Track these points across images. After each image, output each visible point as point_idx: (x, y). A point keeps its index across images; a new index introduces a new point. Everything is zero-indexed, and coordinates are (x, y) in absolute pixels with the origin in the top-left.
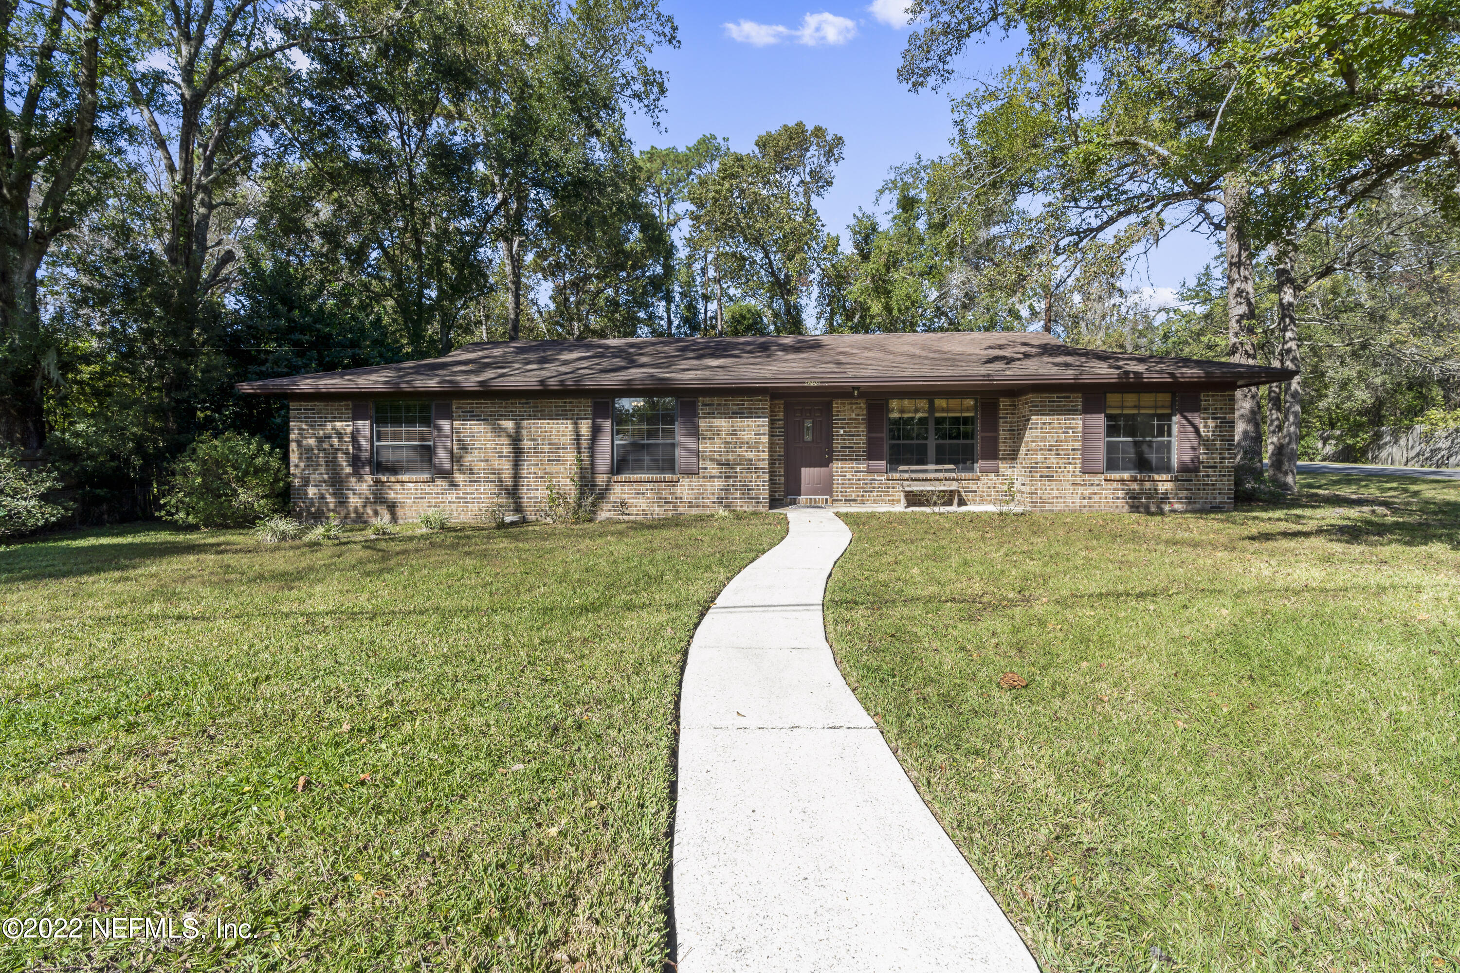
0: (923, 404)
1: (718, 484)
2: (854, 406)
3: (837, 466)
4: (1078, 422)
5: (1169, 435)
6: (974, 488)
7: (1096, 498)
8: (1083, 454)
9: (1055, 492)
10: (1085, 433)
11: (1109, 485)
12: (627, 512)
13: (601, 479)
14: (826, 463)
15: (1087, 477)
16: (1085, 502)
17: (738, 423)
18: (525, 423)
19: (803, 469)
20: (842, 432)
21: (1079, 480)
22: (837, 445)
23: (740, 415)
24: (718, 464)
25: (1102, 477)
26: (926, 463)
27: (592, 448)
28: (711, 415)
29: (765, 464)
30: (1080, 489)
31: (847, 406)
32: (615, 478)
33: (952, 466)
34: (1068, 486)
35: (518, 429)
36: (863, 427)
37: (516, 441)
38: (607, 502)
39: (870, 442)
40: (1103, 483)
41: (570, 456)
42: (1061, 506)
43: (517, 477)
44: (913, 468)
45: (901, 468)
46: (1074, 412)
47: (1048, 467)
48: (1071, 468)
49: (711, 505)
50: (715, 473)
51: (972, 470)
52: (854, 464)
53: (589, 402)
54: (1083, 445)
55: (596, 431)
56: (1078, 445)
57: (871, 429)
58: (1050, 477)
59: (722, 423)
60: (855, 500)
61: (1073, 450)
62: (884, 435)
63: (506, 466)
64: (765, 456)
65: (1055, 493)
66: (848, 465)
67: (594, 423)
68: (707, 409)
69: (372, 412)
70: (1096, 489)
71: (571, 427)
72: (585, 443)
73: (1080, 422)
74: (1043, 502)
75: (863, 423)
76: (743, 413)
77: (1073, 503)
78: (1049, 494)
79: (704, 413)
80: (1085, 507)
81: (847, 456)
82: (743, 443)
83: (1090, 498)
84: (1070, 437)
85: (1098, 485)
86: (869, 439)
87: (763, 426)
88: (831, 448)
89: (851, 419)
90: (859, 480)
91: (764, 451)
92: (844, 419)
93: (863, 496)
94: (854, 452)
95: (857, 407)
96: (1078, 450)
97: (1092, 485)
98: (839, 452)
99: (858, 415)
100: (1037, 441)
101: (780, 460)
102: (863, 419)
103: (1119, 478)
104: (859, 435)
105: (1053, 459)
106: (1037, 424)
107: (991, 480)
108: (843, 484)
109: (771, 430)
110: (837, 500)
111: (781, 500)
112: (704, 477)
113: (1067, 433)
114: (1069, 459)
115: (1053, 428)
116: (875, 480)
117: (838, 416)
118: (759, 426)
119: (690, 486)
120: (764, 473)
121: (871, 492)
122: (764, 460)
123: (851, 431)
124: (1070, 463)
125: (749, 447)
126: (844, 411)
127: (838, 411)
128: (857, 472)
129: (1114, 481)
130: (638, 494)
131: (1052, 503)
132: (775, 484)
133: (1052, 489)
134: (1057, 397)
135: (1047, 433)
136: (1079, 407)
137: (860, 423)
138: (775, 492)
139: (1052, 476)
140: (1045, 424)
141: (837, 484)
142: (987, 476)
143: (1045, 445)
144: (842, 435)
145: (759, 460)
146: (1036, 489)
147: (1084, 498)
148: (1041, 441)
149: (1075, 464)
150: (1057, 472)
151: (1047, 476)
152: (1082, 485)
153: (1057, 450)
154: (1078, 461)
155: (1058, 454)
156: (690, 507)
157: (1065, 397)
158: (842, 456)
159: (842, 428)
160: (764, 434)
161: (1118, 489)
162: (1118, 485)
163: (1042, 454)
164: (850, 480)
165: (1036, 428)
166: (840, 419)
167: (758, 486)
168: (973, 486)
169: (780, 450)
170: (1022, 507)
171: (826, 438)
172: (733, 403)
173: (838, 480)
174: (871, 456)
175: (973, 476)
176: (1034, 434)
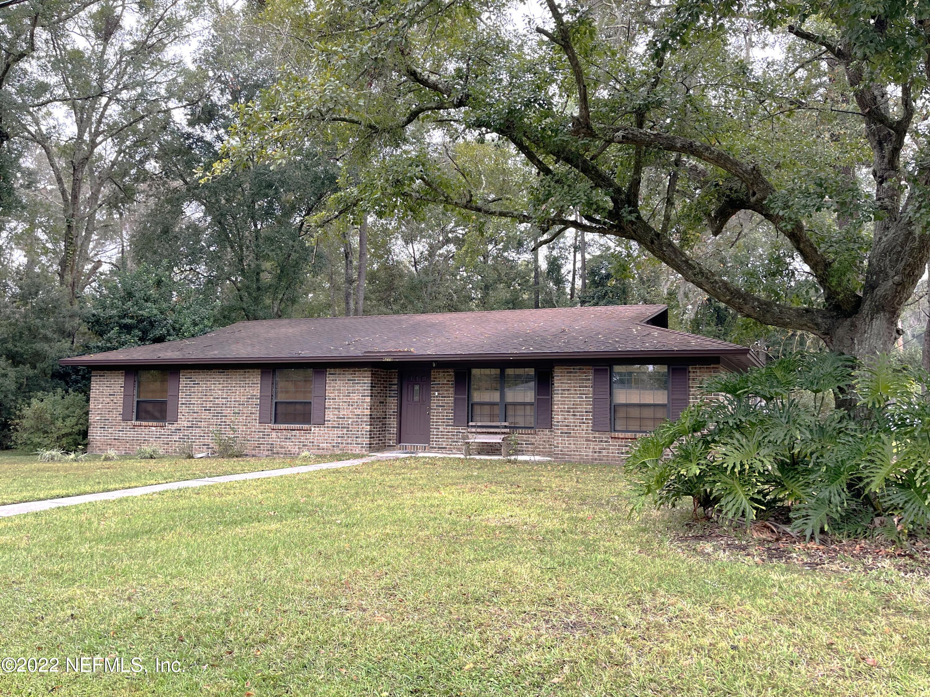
0: (496, 371)
1: (336, 432)
2: (446, 374)
3: (433, 419)
6: (533, 441)
7: (604, 453)
8: (594, 416)
10: (595, 399)
11: (615, 442)
12: (278, 452)
13: (265, 427)
15: (597, 434)
16: (596, 455)
17: (352, 387)
20: (436, 394)
21: (591, 436)
22: (433, 405)
23: (353, 381)
24: (337, 418)
25: (609, 435)
27: (259, 404)
28: (334, 381)
29: (367, 418)
30: (592, 445)
31: (441, 374)
32: (273, 427)
34: (582, 440)
36: (452, 390)
38: (267, 444)
39: (456, 402)
40: (610, 440)
42: (576, 458)
46: (587, 381)
47: (567, 426)
48: (584, 426)
50: (335, 424)
52: (445, 420)
53: (258, 372)
54: (594, 408)
56: (590, 408)
57: (457, 392)
58: (568, 434)
60: (445, 448)
61: (586, 412)
62: (466, 397)
64: (367, 412)
65: (573, 447)
66: (441, 420)
67: (261, 387)
68: (332, 377)
69: (136, 378)
70: (605, 445)
71: (247, 389)
72: (255, 401)
73: (591, 389)
74: (563, 454)
75: (452, 387)
76: (355, 380)
77: (586, 456)
78: (568, 447)
79: (330, 380)
80: (596, 459)
81: (440, 413)
82: (354, 402)
83: (600, 452)
84: (583, 401)
85: (606, 442)
86: (455, 399)
87: (367, 390)
88: (430, 406)
89: (443, 384)
90: (448, 432)
91: (367, 409)
92: (439, 384)
93: (451, 445)
94: (445, 410)
95: (448, 375)
96: (590, 412)
97: (602, 441)
98: (435, 409)
99: (449, 381)
100: (558, 404)
101: (394, 415)
102: (452, 384)
103: (623, 437)
104: (449, 397)
105: (571, 419)
106: (558, 390)
107: (546, 435)
108: (437, 435)
109: (372, 393)
110: (432, 448)
111: (394, 446)
112: (328, 427)
113: (582, 398)
114: (583, 419)
115: (570, 394)
116: (460, 432)
117: (434, 381)
118: (364, 390)
119: (318, 433)
120: (366, 425)
121: (457, 442)
122: (367, 415)
123: (443, 394)
124: (584, 423)
125: (358, 405)
126: (439, 378)
127: (435, 378)
128: (446, 426)
129: (619, 438)
130: (286, 439)
131: (570, 455)
132: (390, 434)
133: (570, 444)
134: (574, 369)
135: (566, 397)
136: (591, 377)
137: (449, 387)
138: (390, 440)
139: (570, 433)
140: (564, 390)
141: (433, 435)
142: (542, 431)
143: (564, 408)
144: (437, 397)
145: (364, 415)
146: (558, 443)
147: (595, 452)
148: (561, 404)
149: (588, 423)
150: (573, 430)
151: (566, 433)
152: (593, 441)
153: (574, 412)
154: (590, 421)
155: (574, 415)
156: (318, 449)
157: (580, 369)
158: (437, 413)
159: (437, 391)
160: (368, 396)
161: (622, 446)
162: (622, 442)
163: (562, 415)
164: (442, 432)
165: (557, 394)
166: (435, 384)
167: (363, 434)
168: (532, 439)
169: (394, 408)
170: (551, 458)
171: (427, 399)
172: (348, 372)
173: (434, 432)
174: (457, 414)
175: (532, 431)
176: (557, 398)
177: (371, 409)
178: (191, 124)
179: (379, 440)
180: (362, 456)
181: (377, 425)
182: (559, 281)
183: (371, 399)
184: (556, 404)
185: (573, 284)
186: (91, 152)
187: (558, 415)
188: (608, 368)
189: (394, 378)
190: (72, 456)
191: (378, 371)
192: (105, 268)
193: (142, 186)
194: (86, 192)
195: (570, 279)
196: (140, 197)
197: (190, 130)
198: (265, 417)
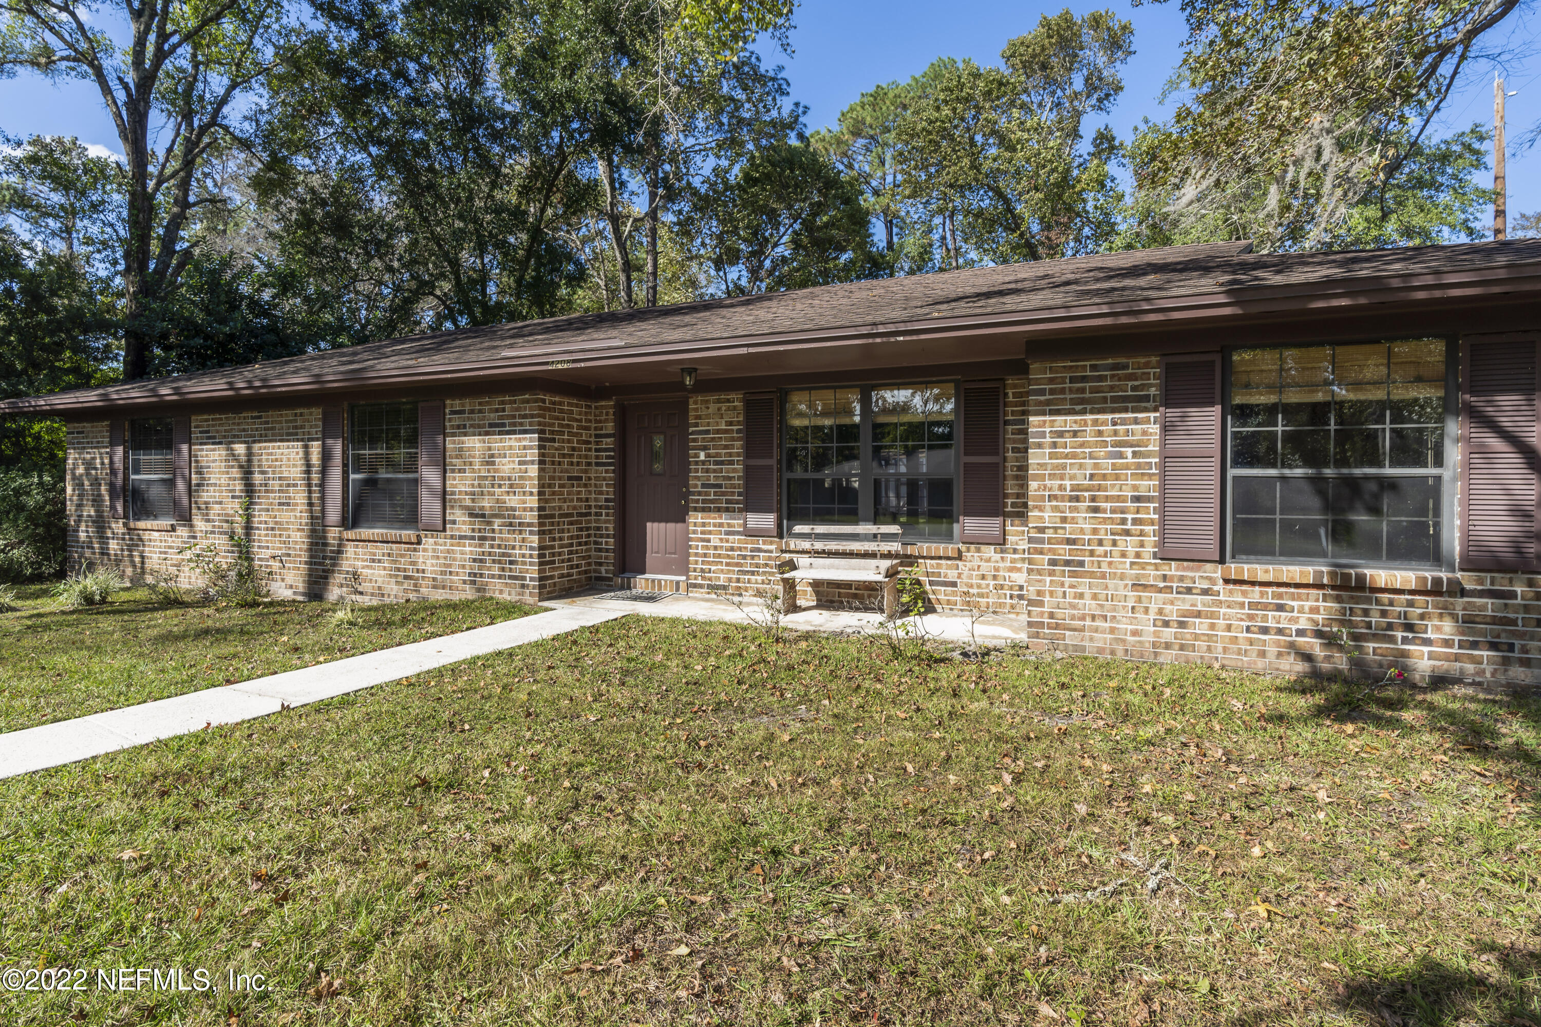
0: (851, 396)
1: (469, 549)
2: (724, 406)
3: (696, 518)
4: (1148, 427)
5: (1439, 462)
6: (952, 575)
7: (1200, 626)
8: (1162, 511)
9: (1088, 601)
10: (1165, 457)
11: (1238, 594)
12: (360, 589)
13: (333, 533)
14: (680, 516)
15: (1173, 569)
16: (1168, 634)
17: (499, 443)
18: (256, 446)
19: (649, 525)
20: (702, 456)
21: (1151, 575)
22: (696, 484)
23: (500, 428)
24: (471, 515)
25: (1216, 572)
26: (853, 519)
27: (322, 485)
28: (462, 430)
29: (531, 517)
30: (1156, 601)
31: (713, 407)
32: (350, 534)
33: (894, 529)
34: (1121, 589)
35: (250, 454)
36: (738, 447)
38: (340, 572)
39: (750, 475)
40: (1220, 586)
41: (300, 498)
42: (1102, 640)
43: (249, 528)
44: (821, 529)
45: (798, 529)
46: (1138, 402)
47: (1069, 541)
48: (1129, 544)
49: (461, 586)
50: (465, 529)
51: (949, 537)
52: (724, 519)
53: (316, 413)
54: (1163, 488)
55: (326, 458)
56: (1149, 486)
57: (750, 451)
58: (1074, 566)
59: (474, 443)
60: (725, 588)
61: (1137, 499)
62: (773, 462)
63: (238, 511)
64: (533, 502)
65: (1089, 605)
66: (713, 519)
67: (324, 446)
68: (456, 420)
69: (127, 435)
70: (1200, 601)
71: (301, 451)
72: (316, 477)
73: (1155, 429)
74: (1057, 626)
75: (739, 439)
76: (503, 425)
77: (1135, 633)
78: (1073, 606)
79: (452, 427)
80: (1168, 646)
81: (712, 501)
82: (502, 478)
83: (1182, 625)
84: (1127, 467)
85: (1205, 592)
86: (748, 469)
87: (531, 448)
88: (687, 486)
89: (718, 431)
90: (732, 549)
91: (531, 494)
92: (707, 432)
93: (738, 580)
94: (723, 494)
95: (728, 409)
96: (1149, 499)
97: (1189, 591)
98: (699, 493)
99: (730, 423)
100: (1042, 478)
101: (607, 508)
102: (738, 431)
103: (1270, 578)
104: (731, 463)
105: (1084, 521)
106: (1043, 435)
107: (989, 560)
108: (705, 555)
109: (541, 455)
110: (695, 586)
111: (610, 579)
112: (452, 537)
113: (1121, 456)
114: (1124, 521)
115: (1082, 445)
116: (760, 550)
117: (696, 425)
118: (525, 448)
119: (434, 550)
120: (531, 533)
121: (753, 573)
122: (531, 509)
123: (718, 455)
124: (1127, 533)
125: (511, 486)
126: (708, 416)
127: (698, 417)
128: (727, 533)
129: (1253, 583)
130: (373, 561)
131: (1082, 629)
132: (600, 550)
133: (1081, 596)
134: (1094, 368)
135: (1066, 456)
136: (1153, 391)
137: (733, 439)
138: (601, 564)
139: (1081, 564)
140: (1061, 434)
141: (696, 555)
142: (978, 550)
143: (1061, 487)
144: (703, 462)
145: (525, 509)
146: (1039, 593)
147: (1166, 624)
148: (1052, 477)
149: (1142, 534)
150: (1092, 553)
151: (1067, 563)
152: (1160, 590)
153: (1093, 499)
154: (1149, 529)
155: (1096, 510)
156: (435, 587)
157: (1115, 367)
158: (704, 501)
159: (704, 448)
160: (532, 462)
161: (1265, 607)
162: (1262, 594)
163: (1055, 509)
164: (716, 548)
165: (1039, 446)
166: (700, 432)
167: (524, 556)
168: (948, 571)
169: (608, 490)
170: (1022, 637)
171: (682, 467)
172: (490, 407)
173: (698, 548)
174: (751, 505)
175: (950, 549)
176: (1036, 458)
177: (540, 493)
179: (572, 567)
180: (515, 611)
181: (563, 531)
183: (541, 470)
184: (1036, 477)
187: (1041, 509)
188: (1217, 358)
189: (606, 421)
191: (560, 403)
198: (334, 514)
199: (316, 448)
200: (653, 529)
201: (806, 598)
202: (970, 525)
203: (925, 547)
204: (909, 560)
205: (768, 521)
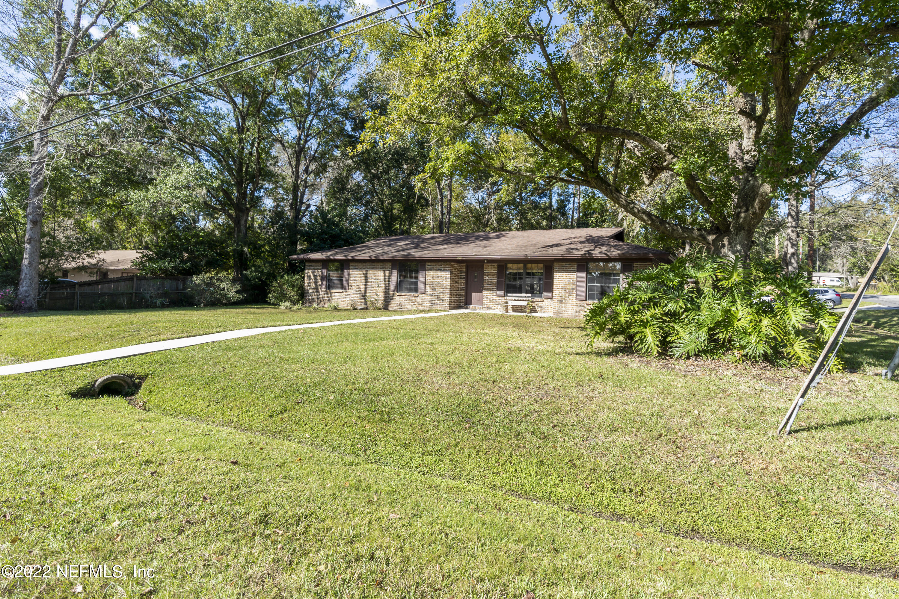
0: (521, 265)
1: (431, 298)
2: (492, 268)
3: (485, 292)
4: (574, 276)
5: (619, 283)
7: (582, 312)
8: (576, 291)
10: (577, 281)
11: (585, 306)
12: (401, 307)
13: (391, 293)
14: (481, 291)
15: (578, 302)
16: (577, 314)
17: (440, 273)
18: (369, 272)
20: (487, 278)
21: (574, 303)
22: (485, 284)
23: (440, 270)
24: (432, 290)
25: (583, 302)
26: (521, 293)
27: (389, 281)
28: (430, 270)
29: (448, 291)
30: (575, 308)
31: (490, 268)
32: (397, 294)
33: (530, 295)
34: (569, 305)
35: (367, 273)
36: (495, 276)
37: (366, 277)
38: (393, 303)
39: (498, 282)
40: (583, 305)
41: (382, 284)
42: (566, 315)
43: (366, 290)
44: (514, 295)
45: (509, 295)
46: (573, 271)
47: (560, 297)
48: (571, 298)
49: (429, 306)
50: (431, 293)
51: (541, 297)
52: (492, 292)
53: (390, 264)
54: (577, 287)
55: (391, 274)
56: (574, 287)
57: (498, 277)
59: (434, 273)
60: (491, 307)
61: (572, 289)
62: (504, 280)
63: (363, 287)
64: (448, 287)
65: (564, 309)
66: (489, 292)
67: (390, 272)
68: (429, 267)
69: (327, 267)
70: (582, 308)
71: (383, 273)
72: (387, 280)
73: (576, 276)
74: (558, 313)
75: (496, 274)
77: (571, 314)
78: (561, 309)
79: (428, 269)
80: (577, 316)
81: (489, 288)
82: (440, 281)
83: (579, 312)
84: (571, 283)
87: (449, 275)
88: (483, 284)
89: (491, 272)
90: (493, 299)
91: (448, 285)
92: (488, 272)
93: (495, 306)
94: (492, 287)
95: (494, 268)
96: (574, 289)
97: (580, 306)
98: (486, 286)
99: (494, 271)
101: (463, 289)
102: (496, 272)
104: (494, 279)
105: (563, 293)
106: (556, 277)
107: (549, 302)
108: (487, 301)
109: (451, 276)
110: (484, 307)
111: (463, 306)
112: (427, 295)
113: (570, 281)
114: (570, 293)
115: (563, 279)
116: (500, 299)
117: (486, 271)
118: (447, 275)
119: (422, 298)
120: (448, 294)
121: (498, 304)
122: (448, 289)
123: (491, 278)
124: (570, 295)
125: (443, 283)
127: (487, 269)
128: (492, 295)
130: (405, 300)
131: (562, 313)
132: (462, 300)
133: (562, 307)
134: (566, 265)
135: (560, 281)
136: (575, 269)
137: (494, 274)
138: (461, 303)
139: (562, 301)
140: (559, 276)
141: (485, 301)
142: (547, 300)
143: (559, 287)
145: (446, 289)
146: (555, 307)
147: (577, 312)
148: (558, 285)
149: (573, 296)
150: (564, 299)
151: (560, 301)
152: (576, 306)
153: (565, 289)
154: (574, 294)
155: (565, 291)
156: (421, 306)
157: (569, 265)
158: (487, 288)
159: (487, 276)
160: (449, 278)
163: (559, 291)
164: (489, 299)
165: (556, 279)
167: (446, 300)
168: (541, 304)
169: (463, 285)
170: (551, 315)
171: (482, 280)
172: (438, 265)
173: (485, 299)
174: (498, 289)
175: (541, 299)
176: (555, 281)
177: (450, 285)
178: (353, 129)
179: (455, 303)
180: (444, 311)
181: (454, 294)
182: (564, 214)
183: (451, 280)
184: (555, 285)
185: (573, 216)
186: (304, 145)
187: (556, 291)
188: (584, 265)
189: (464, 270)
190: (296, 306)
191: (454, 266)
192: (313, 208)
193: (331, 163)
194: (302, 167)
195: (571, 213)
196: (330, 169)
197: (353, 133)
198: (392, 287)
199: (387, 273)
200: (474, 294)
201: (510, 309)
202: (545, 294)
203: (536, 299)
204: (533, 302)
205: (502, 293)
